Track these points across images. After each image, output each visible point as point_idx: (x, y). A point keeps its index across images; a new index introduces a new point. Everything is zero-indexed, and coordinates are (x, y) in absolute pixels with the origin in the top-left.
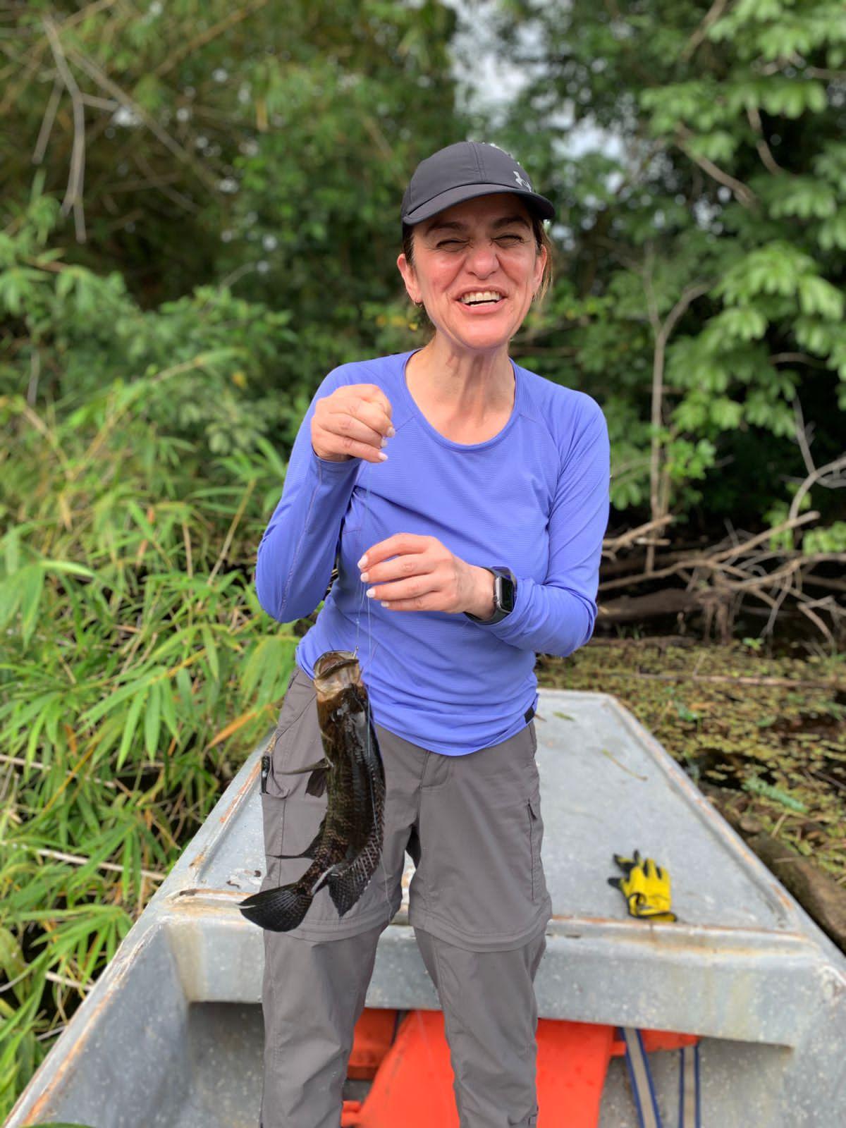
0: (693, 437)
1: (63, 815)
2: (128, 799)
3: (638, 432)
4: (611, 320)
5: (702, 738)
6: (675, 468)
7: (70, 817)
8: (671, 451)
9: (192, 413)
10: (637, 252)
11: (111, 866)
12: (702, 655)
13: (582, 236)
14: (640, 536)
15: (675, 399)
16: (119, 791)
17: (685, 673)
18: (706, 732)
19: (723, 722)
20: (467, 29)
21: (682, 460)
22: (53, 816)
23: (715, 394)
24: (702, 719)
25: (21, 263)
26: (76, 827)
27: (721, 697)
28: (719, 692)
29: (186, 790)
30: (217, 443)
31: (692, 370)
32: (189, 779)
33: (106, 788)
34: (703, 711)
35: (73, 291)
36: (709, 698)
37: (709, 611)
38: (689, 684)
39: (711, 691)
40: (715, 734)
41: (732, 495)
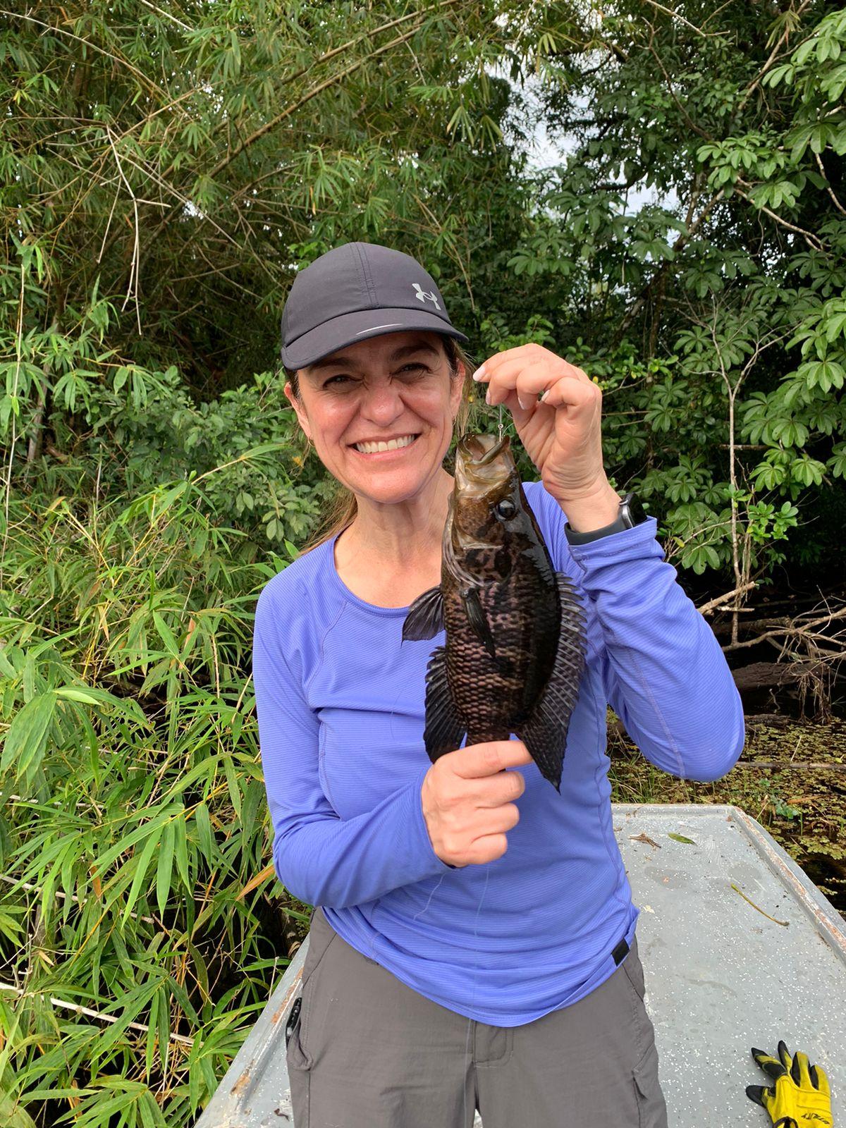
0: (775, 497)
1: (96, 957)
2: (166, 938)
3: (714, 492)
4: (677, 378)
5: (805, 840)
6: (756, 531)
7: (104, 960)
8: (751, 511)
9: (247, 501)
10: (703, 306)
11: (140, 1027)
12: (798, 736)
13: (643, 293)
14: (723, 604)
15: (752, 457)
16: (158, 929)
17: (782, 759)
18: (809, 833)
19: (830, 821)
20: (519, 100)
21: (765, 523)
22: (88, 958)
23: (796, 451)
24: (805, 815)
25: (77, 363)
26: (110, 972)
27: (824, 788)
28: (823, 783)
29: (229, 927)
30: (272, 531)
31: (769, 426)
32: (231, 913)
33: (143, 923)
34: (805, 806)
35: (128, 387)
36: (811, 790)
37: (804, 685)
38: (786, 772)
39: (812, 781)
40: (820, 835)
41: (818, 548)
